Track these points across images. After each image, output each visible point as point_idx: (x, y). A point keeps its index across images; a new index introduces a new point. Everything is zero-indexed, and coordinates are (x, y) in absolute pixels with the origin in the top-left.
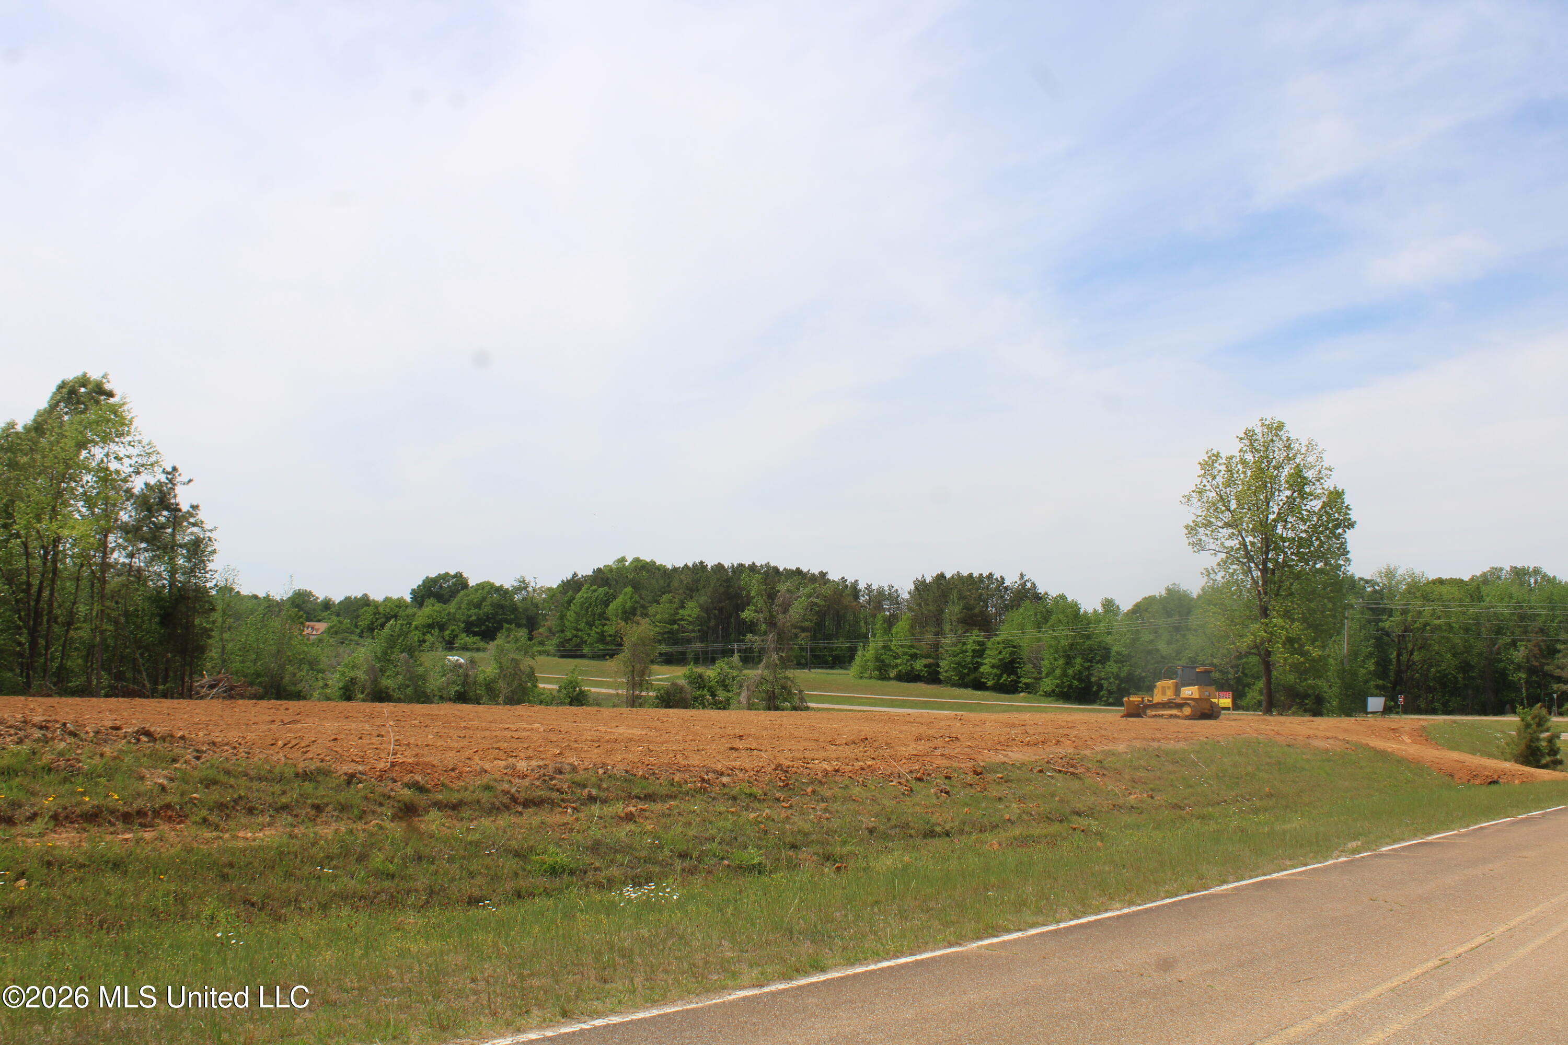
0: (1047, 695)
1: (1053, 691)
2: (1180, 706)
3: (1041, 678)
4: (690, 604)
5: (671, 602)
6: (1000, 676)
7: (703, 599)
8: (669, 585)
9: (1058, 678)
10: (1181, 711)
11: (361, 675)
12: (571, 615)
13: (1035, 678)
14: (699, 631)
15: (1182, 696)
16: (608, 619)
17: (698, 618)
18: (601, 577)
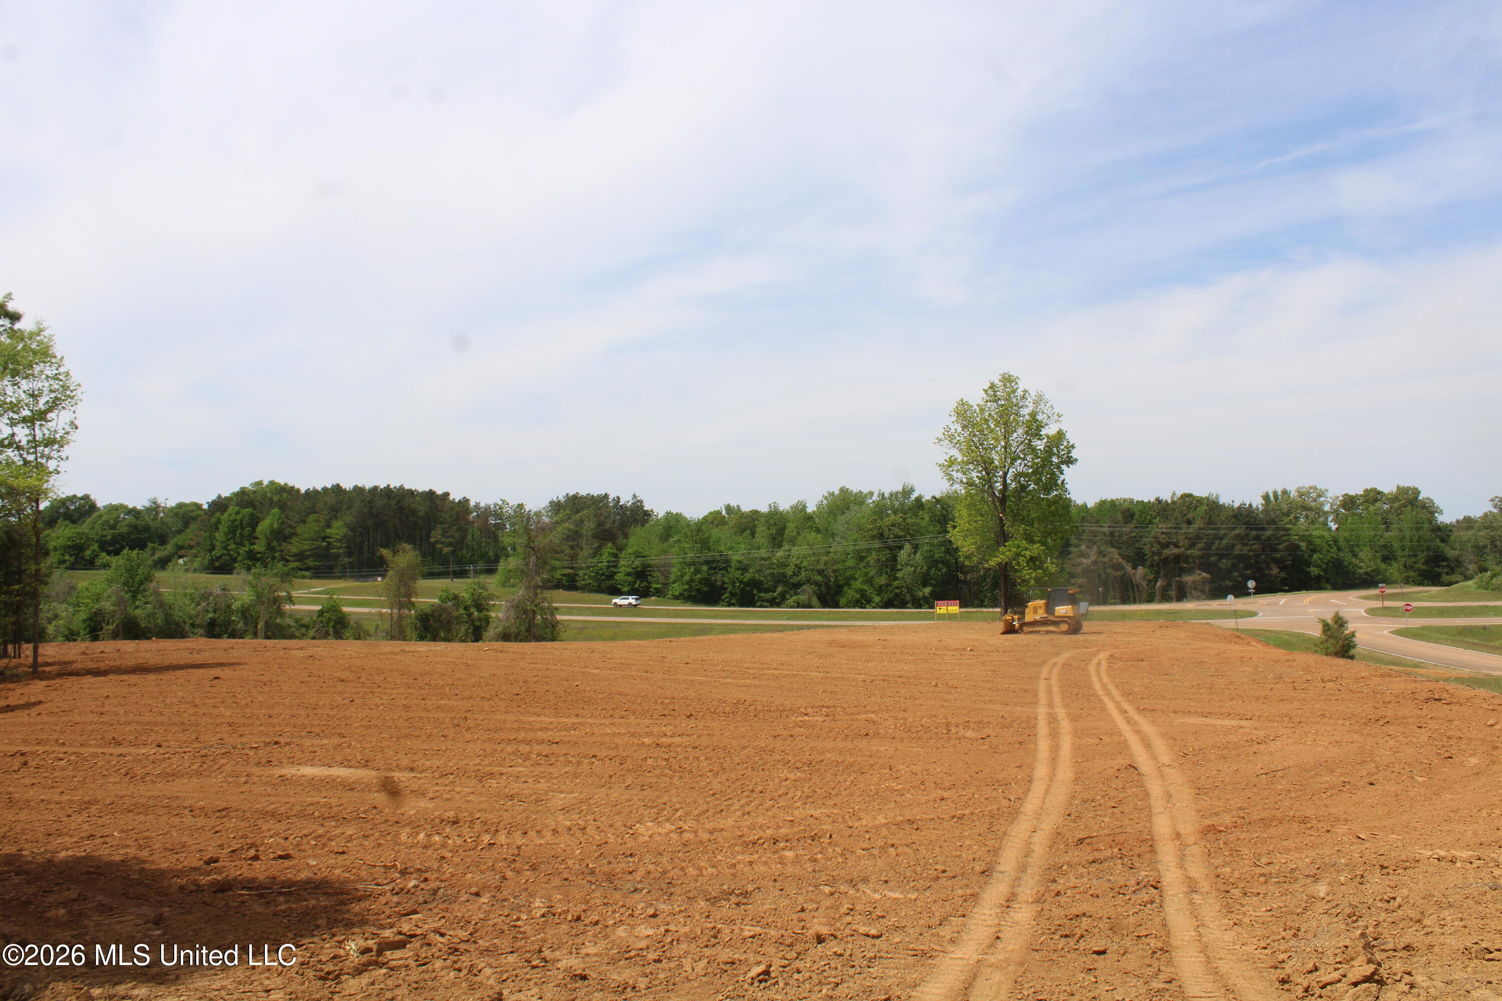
0: (676, 598)
1: (681, 594)
2: (1054, 623)
3: (668, 584)
4: (337, 524)
5: (317, 521)
6: (635, 583)
7: (349, 519)
8: (314, 507)
9: (687, 583)
10: (1058, 627)
11: (107, 605)
12: (220, 536)
13: (664, 584)
14: (346, 547)
15: (1057, 614)
16: (257, 538)
17: (344, 537)
18: (243, 498)
